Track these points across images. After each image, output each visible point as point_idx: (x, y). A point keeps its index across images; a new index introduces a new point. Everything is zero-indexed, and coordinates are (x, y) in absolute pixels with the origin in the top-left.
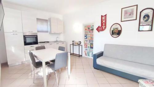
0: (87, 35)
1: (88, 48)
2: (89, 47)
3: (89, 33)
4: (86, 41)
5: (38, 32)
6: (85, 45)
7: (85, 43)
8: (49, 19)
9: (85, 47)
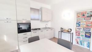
0: (80, 22)
1: (81, 37)
2: (82, 35)
3: (84, 20)
4: (78, 28)
5: (31, 20)
6: (76, 33)
7: (76, 31)
8: (40, 8)
9: (76, 35)
